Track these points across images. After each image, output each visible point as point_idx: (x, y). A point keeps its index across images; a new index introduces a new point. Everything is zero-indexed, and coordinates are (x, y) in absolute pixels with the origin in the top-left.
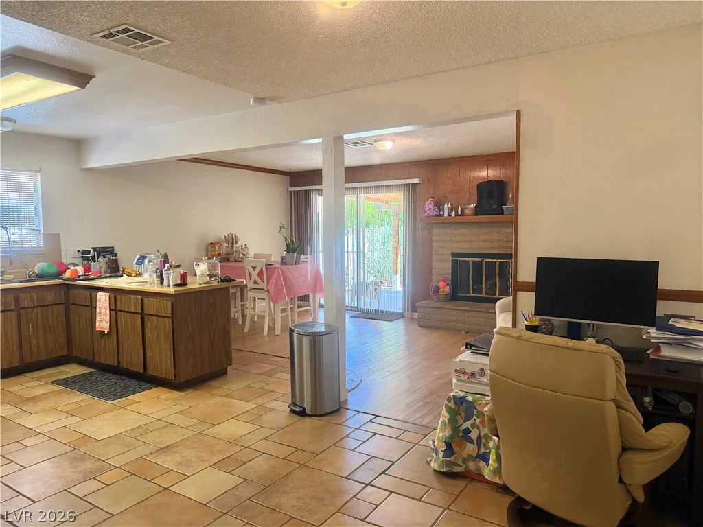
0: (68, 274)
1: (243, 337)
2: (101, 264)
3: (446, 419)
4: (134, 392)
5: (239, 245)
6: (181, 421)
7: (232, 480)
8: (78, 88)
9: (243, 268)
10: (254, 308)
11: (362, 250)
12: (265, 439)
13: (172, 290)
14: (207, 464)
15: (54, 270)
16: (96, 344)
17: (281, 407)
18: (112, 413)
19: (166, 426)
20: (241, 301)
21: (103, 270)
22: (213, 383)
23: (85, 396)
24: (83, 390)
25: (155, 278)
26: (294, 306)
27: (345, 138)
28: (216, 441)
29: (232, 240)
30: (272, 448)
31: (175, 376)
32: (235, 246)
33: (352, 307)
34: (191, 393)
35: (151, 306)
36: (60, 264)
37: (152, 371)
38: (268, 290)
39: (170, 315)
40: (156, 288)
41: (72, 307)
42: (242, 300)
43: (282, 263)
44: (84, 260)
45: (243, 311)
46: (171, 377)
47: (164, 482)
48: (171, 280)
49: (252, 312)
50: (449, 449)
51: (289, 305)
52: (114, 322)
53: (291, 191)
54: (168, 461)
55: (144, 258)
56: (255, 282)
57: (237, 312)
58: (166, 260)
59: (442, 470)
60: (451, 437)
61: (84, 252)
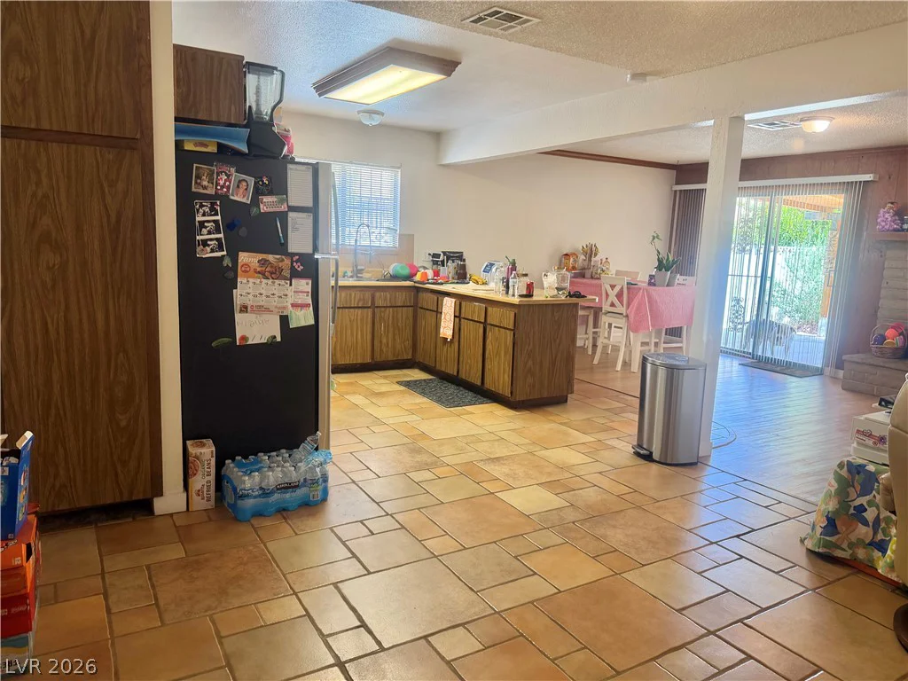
0: (418, 277)
1: (592, 369)
2: (449, 269)
3: (833, 490)
4: (470, 404)
5: (598, 258)
6: (514, 438)
7: (557, 502)
8: (443, 77)
9: (600, 286)
10: (609, 338)
11: (769, 275)
12: (600, 473)
13: (516, 300)
14: (535, 482)
15: (406, 271)
16: (438, 351)
17: (624, 447)
18: (447, 419)
19: (498, 440)
20: (594, 328)
21: (450, 276)
22: (550, 409)
23: (425, 400)
24: (423, 393)
25: (502, 288)
26: (660, 340)
27: (746, 119)
28: (547, 463)
29: (591, 252)
30: (605, 483)
31: (511, 393)
32: (593, 259)
33: (744, 352)
34: (525, 415)
35: (495, 315)
36: (412, 266)
37: (489, 385)
38: (627, 316)
39: (511, 327)
40: (500, 297)
41: (419, 310)
42: (595, 326)
43: (650, 284)
44: (434, 264)
45: (595, 340)
46: (507, 393)
47: (491, 487)
48: (516, 291)
49: (606, 341)
50: (831, 525)
51: (653, 338)
52: (458, 331)
53: (676, 191)
54: (496, 470)
55: (492, 265)
56: (613, 305)
57: (587, 339)
58: (514, 267)
59: (817, 550)
60: (836, 512)
61: (436, 255)
